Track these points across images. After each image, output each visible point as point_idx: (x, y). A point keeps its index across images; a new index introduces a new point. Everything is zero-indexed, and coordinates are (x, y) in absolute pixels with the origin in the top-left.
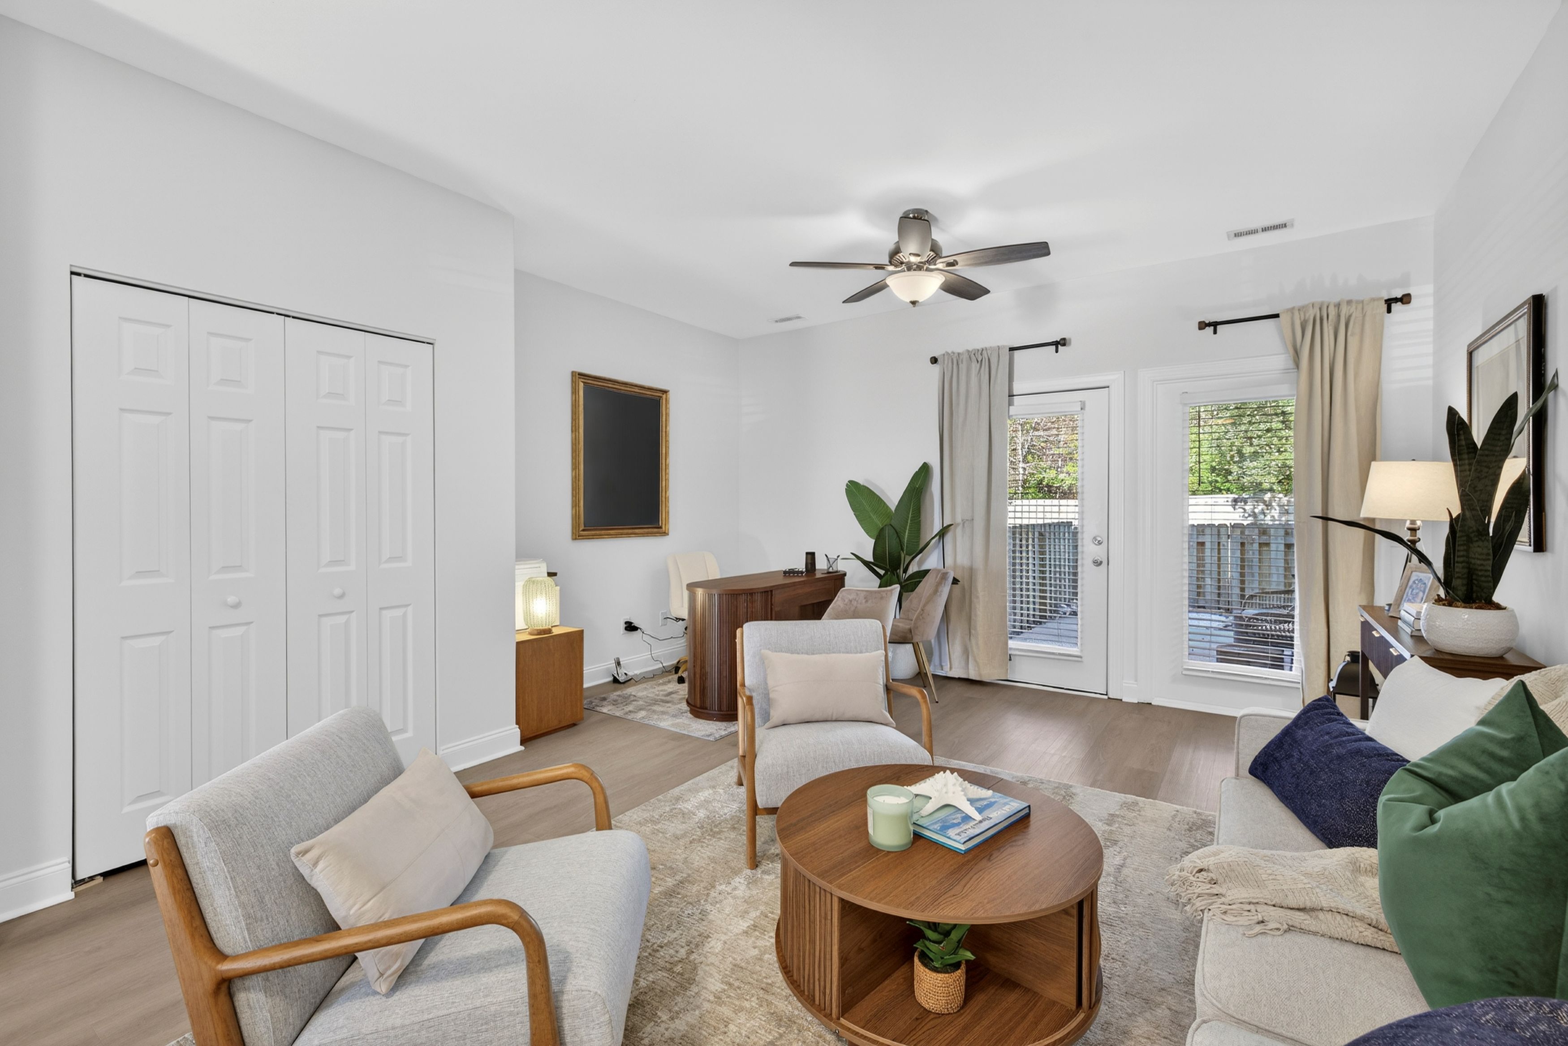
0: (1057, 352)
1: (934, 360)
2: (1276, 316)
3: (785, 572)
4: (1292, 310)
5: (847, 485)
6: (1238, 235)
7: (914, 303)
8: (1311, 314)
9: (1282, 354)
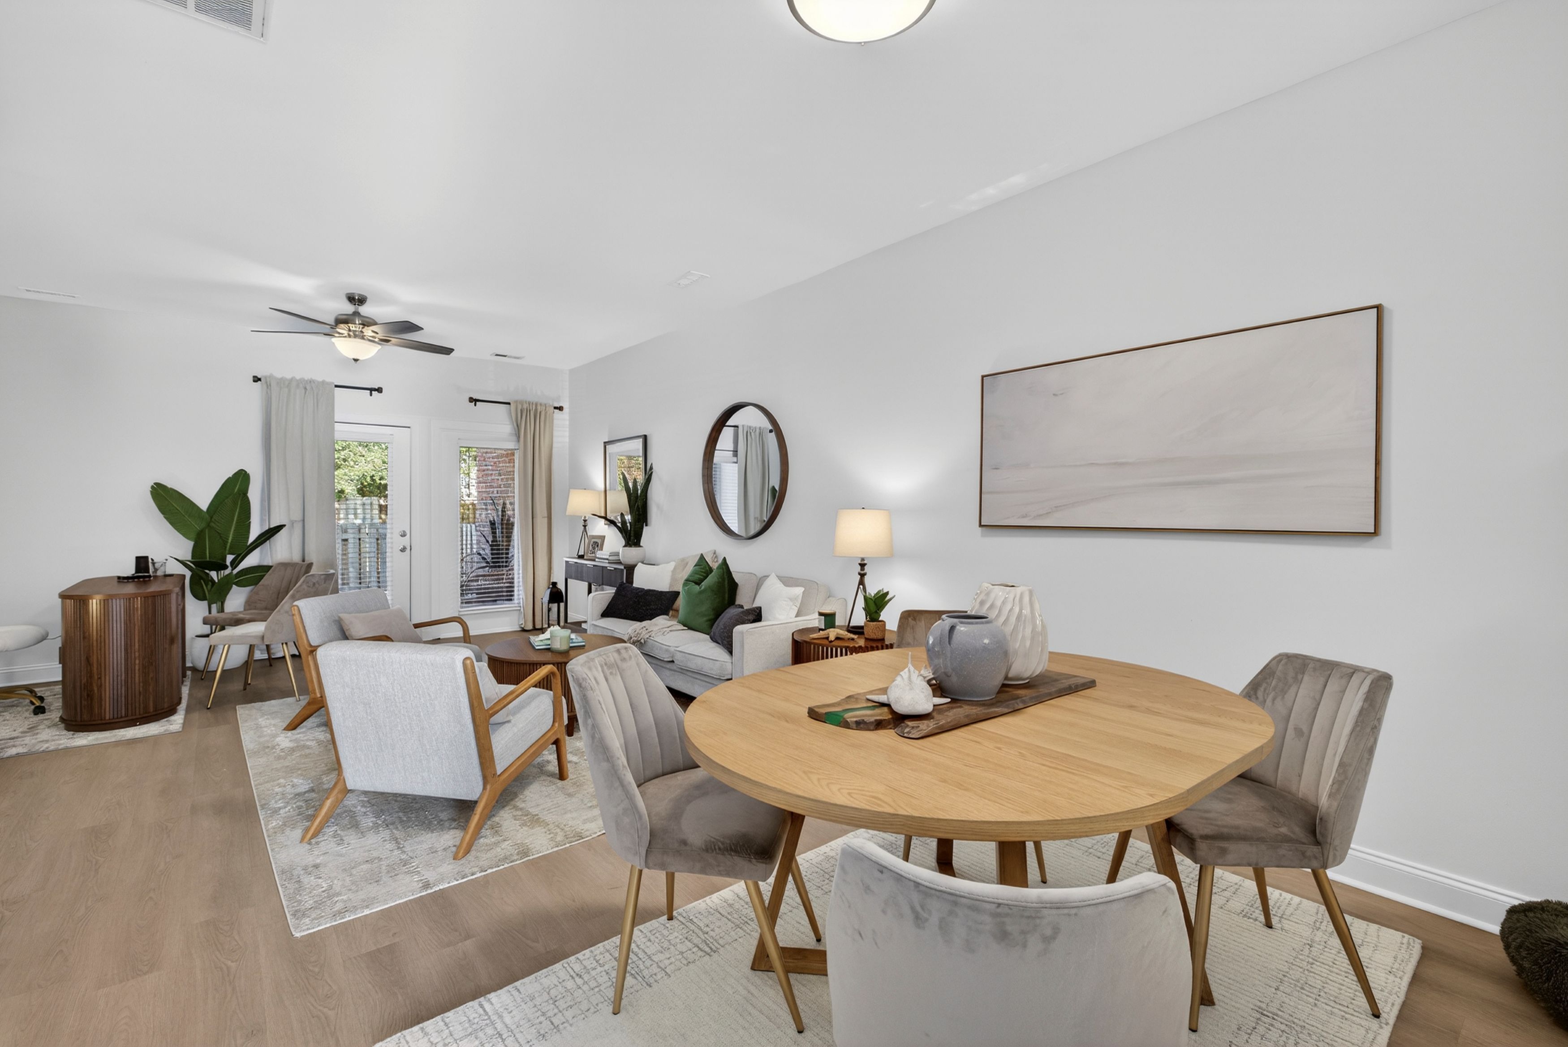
0: (371, 395)
1: (256, 379)
2: (509, 404)
3: (119, 578)
4: (516, 402)
5: (152, 487)
6: (497, 355)
7: (356, 360)
8: (525, 406)
9: (507, 425)
